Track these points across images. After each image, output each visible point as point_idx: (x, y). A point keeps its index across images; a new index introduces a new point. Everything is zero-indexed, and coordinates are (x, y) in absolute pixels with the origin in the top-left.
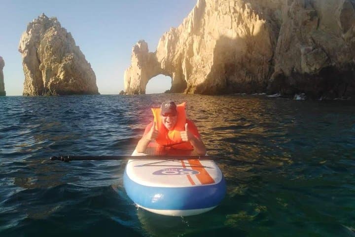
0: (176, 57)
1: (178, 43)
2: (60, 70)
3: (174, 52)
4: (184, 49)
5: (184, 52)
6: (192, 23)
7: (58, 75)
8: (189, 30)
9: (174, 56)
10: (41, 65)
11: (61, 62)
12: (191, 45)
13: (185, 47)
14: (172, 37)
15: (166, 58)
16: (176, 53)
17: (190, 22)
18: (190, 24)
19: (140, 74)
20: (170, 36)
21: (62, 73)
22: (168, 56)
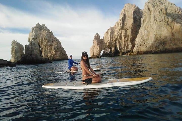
0: (114, 40)
1: (114, 34)
2: (52, 50)
3: (113, 38)
4: (117, 36)
5: (117, 38)
6: (121, 24)
7: (52, 52)
8: (120, 28)
9: (113, 40)
10: (41, 48)
11: (52, 46)
12: (121, 34)
13: (118, 35)
14: (111, 31)
15: (109, 41)
16: (114, 38)
17: (120, 24)
18: (120, 25)
19: (99, 49)
20: (111, 30)
21: (54, 51)
22: (110, 40)
